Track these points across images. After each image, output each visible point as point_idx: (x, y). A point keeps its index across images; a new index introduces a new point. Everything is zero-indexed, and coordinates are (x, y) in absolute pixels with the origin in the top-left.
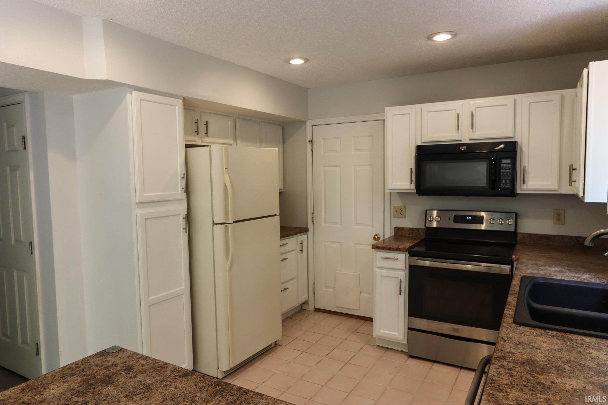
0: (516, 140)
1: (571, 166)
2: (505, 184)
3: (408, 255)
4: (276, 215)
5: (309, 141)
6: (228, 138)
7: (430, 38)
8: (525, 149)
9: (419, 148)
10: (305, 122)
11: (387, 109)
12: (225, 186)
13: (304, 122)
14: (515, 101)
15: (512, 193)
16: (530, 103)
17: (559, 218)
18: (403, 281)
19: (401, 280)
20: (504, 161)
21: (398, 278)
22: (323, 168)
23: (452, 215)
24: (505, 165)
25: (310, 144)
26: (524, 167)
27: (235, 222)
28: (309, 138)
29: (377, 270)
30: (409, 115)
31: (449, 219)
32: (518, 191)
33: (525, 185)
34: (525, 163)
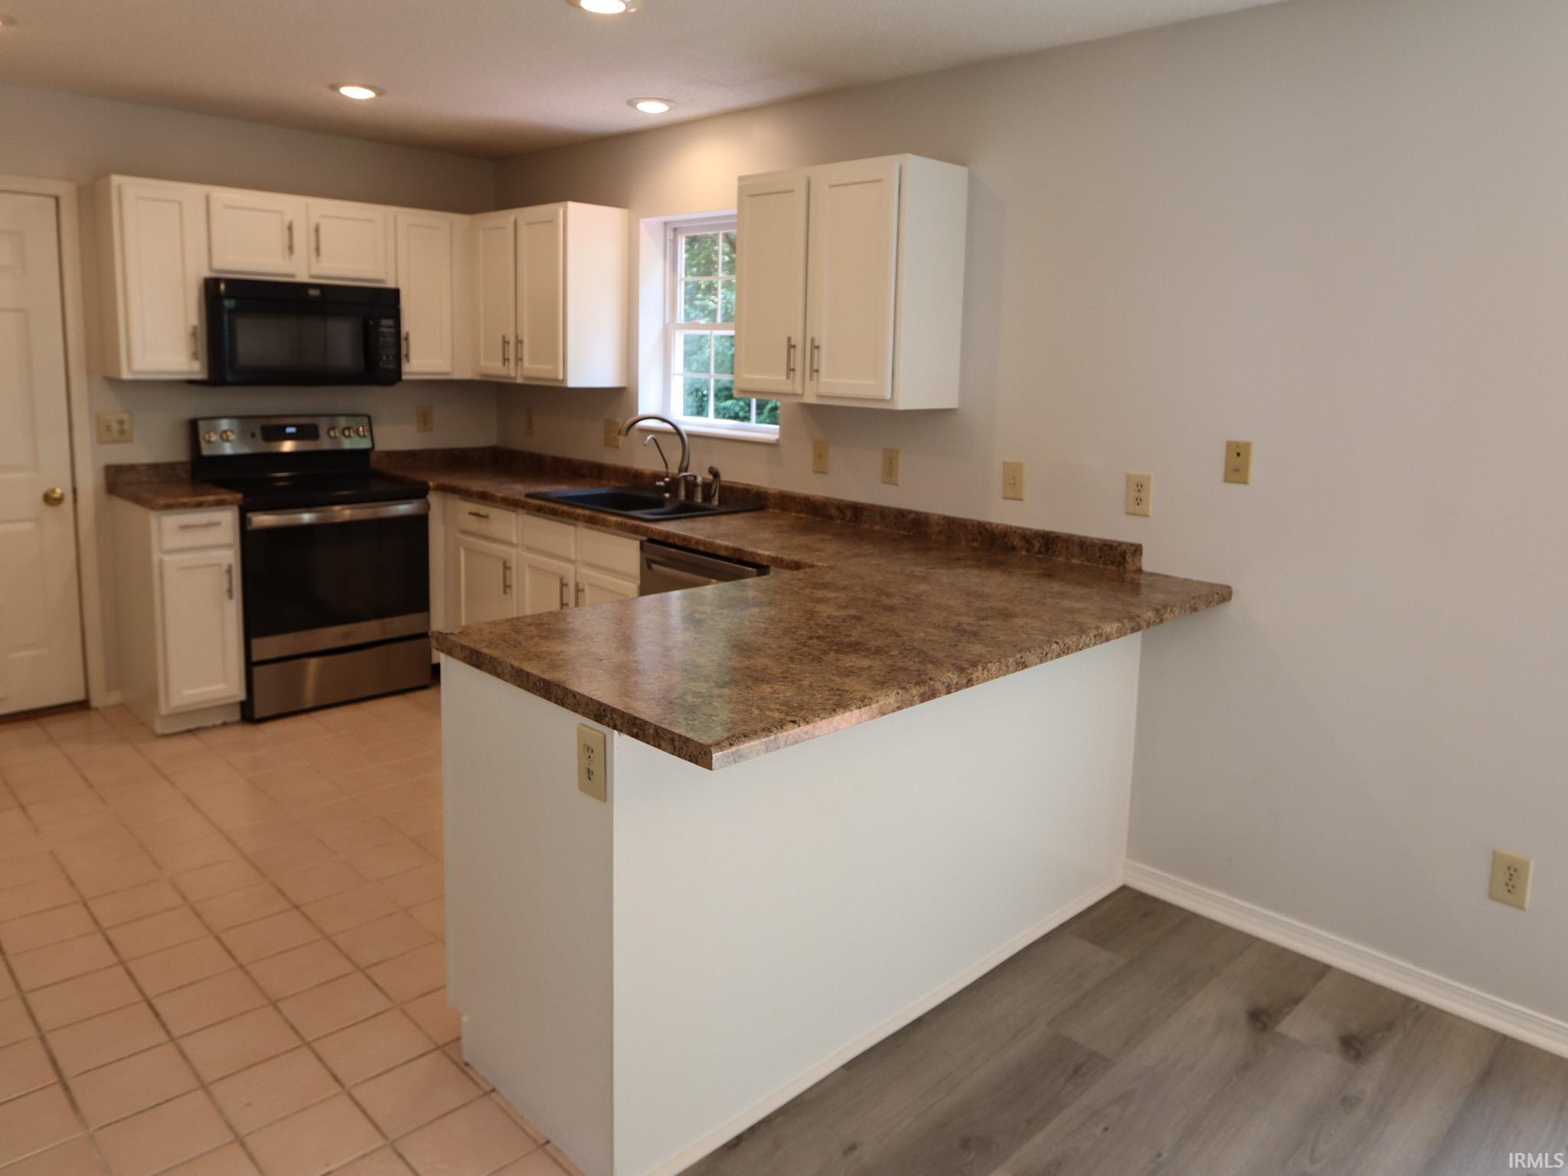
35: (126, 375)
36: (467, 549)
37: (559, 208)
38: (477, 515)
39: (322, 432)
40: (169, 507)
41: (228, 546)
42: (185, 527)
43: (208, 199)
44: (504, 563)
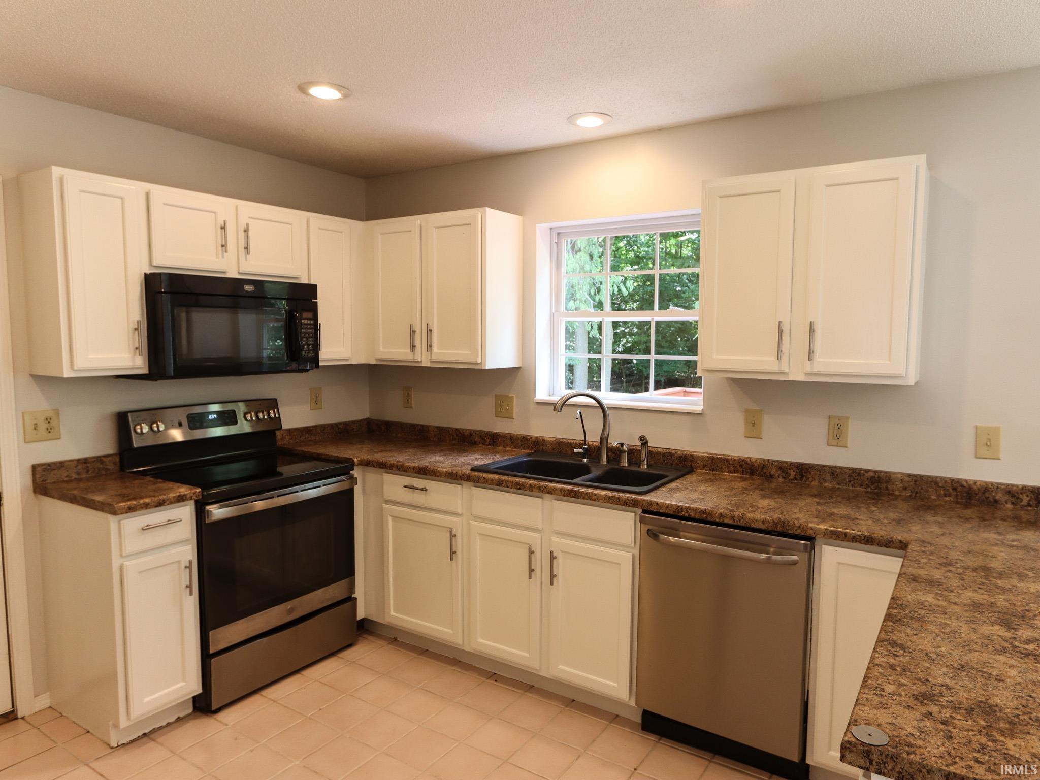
35: (67, 374)
36: (394, 517)
37: (476, 212)
38: (412, 488)
39: (240, 417)
40: (131, 509)
41: (185, 542)
42: (147, 528)
43: (148, 195)
44: (451, 532)
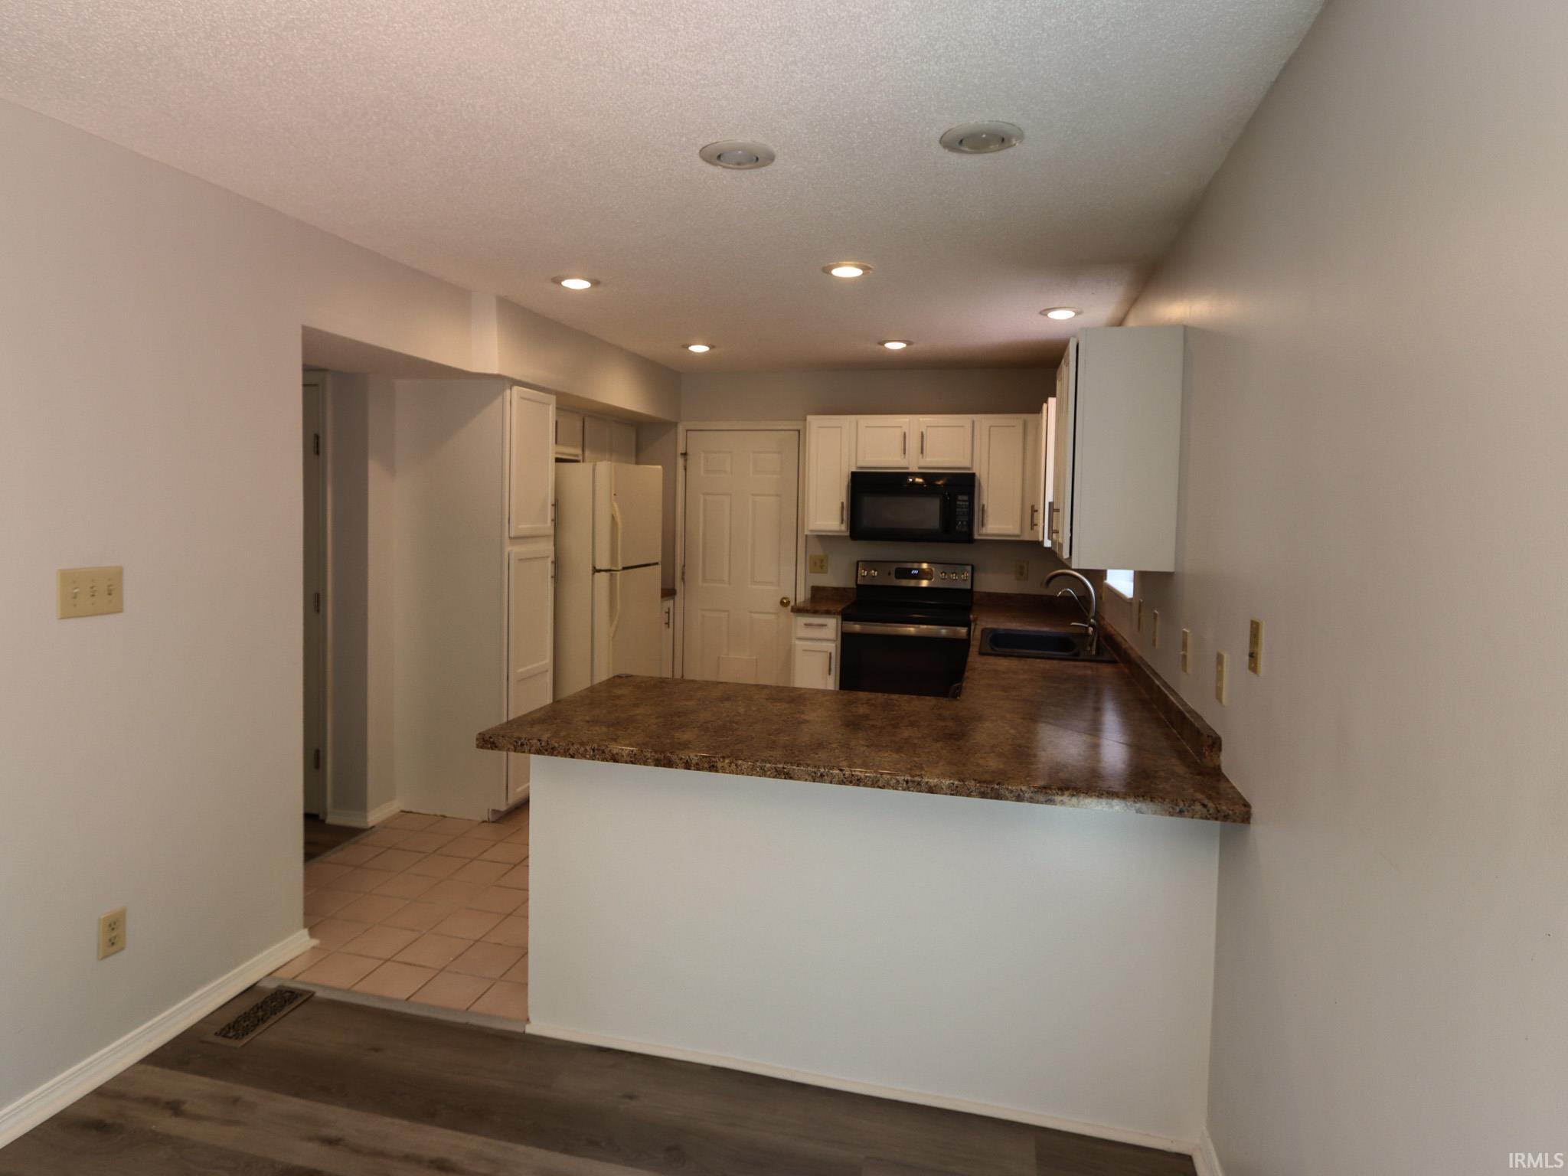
0: (974, 471)
1: (1033, 507)
2: (960, 525)
3: (840, 621)
4: (657, 564)
5: (682, 454)
6: (574, 446)
7: (882, 343)
8: (984, 483)
9: (853, 474)
10: (676, 424)
11: (809, 418)
12: (613, 517)
13: (674, 425)
14: (973, 422)
15: (968, 538)
16: (990, 427)
17: (1021, 574)
18: (833, 655)
19: (830, 654)
20: (960, 497)
21: (826, 652)
22: (702, 496)
23: (893, 568)
24: (961, 503)
25: (683, 459)
26: (983, 506)
27: (624, 569)
28: (681, 450)
29: (797, 642)
30: (839, 429)
31: (889, 574)
32: (976, 537)
33: (984, 529)
34: (984, 501)
